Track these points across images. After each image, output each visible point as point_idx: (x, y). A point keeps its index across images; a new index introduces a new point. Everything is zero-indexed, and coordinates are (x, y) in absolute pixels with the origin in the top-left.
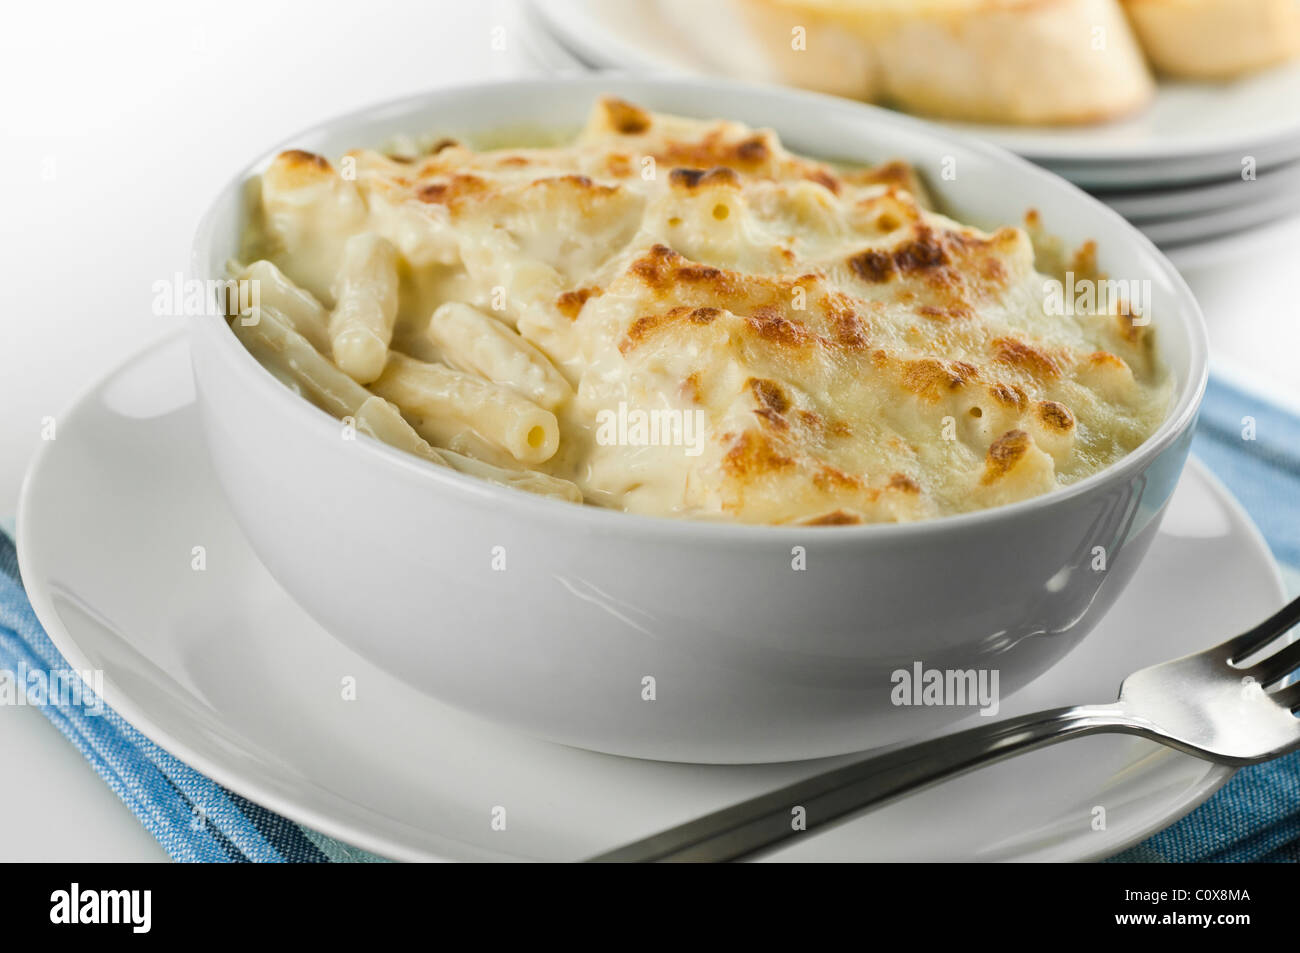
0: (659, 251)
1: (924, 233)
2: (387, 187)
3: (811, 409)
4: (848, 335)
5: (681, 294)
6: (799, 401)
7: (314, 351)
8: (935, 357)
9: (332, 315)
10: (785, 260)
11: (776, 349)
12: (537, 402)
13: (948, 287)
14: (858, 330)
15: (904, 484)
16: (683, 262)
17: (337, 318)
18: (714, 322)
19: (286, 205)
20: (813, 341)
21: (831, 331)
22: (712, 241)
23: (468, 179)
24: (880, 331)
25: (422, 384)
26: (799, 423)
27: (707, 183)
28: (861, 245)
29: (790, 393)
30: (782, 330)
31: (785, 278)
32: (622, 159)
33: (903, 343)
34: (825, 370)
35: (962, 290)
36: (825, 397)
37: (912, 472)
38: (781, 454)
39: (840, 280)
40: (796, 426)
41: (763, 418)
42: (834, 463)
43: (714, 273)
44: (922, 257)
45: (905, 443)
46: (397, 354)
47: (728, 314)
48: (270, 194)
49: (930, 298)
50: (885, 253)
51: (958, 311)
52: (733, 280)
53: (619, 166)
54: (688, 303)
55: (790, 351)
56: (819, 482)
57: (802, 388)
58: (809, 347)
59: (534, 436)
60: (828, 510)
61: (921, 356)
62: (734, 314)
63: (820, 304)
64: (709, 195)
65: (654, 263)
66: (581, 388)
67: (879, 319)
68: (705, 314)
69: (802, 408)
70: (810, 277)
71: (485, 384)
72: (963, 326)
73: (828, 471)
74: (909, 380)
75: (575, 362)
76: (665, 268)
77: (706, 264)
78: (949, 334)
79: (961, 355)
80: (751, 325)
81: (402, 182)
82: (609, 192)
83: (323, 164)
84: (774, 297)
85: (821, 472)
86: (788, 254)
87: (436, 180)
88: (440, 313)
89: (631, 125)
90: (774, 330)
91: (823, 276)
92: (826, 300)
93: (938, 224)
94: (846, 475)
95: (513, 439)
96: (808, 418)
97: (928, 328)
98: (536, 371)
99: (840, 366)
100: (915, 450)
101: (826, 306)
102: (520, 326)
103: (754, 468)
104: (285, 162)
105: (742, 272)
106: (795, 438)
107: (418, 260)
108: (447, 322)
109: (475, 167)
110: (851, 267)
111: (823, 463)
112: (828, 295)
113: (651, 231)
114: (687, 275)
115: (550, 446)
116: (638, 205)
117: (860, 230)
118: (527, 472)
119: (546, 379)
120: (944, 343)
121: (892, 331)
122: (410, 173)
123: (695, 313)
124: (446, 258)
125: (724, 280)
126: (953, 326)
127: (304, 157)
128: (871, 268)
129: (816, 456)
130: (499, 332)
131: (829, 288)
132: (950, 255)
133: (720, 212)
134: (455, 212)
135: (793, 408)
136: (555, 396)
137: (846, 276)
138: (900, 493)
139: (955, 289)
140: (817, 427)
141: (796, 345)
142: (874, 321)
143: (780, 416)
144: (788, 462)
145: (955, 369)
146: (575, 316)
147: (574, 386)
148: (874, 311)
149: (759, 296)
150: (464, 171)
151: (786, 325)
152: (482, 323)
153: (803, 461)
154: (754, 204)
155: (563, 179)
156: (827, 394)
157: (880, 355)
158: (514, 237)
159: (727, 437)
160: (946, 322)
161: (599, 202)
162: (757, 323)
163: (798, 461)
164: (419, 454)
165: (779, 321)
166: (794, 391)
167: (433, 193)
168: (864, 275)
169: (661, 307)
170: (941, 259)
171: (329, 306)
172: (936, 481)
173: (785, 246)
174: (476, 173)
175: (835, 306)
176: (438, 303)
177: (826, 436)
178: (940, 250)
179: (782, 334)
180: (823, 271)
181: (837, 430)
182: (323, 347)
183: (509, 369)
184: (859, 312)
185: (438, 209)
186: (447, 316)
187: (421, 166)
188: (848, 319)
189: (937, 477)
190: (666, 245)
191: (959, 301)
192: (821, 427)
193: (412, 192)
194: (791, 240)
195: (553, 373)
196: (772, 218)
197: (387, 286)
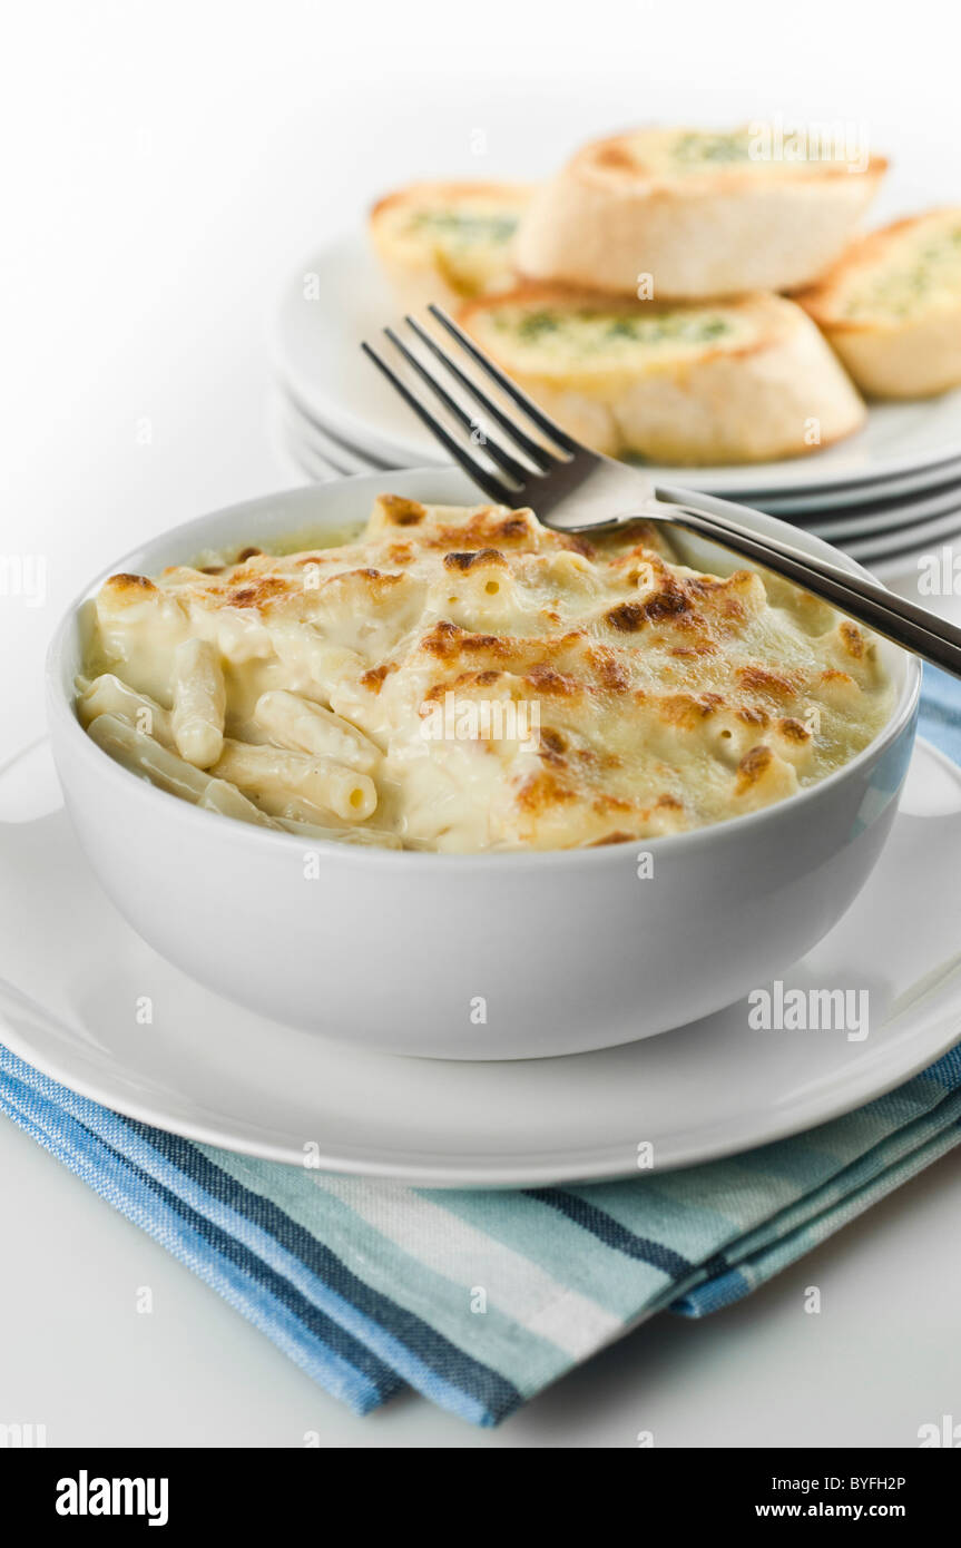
0: (443, 627)
1: (669, 585)
2: (204, 598)
3: (586, 747)
4: (612, 681)
5: (466, 661)
6: (574, 742)
7: (159, 746)
8: (687, 691)
9: (171, 713)
10: (551, 621)
11: (552, 701)
12: (355, 769)
13: (693, 629)
14: (619, 676)
15: (669, 803)
16: (465, 634)
17: (176, 715)
18: (496, 684)
19: (120, 625)
20: (581, 689)
21: (596, 679)
22: (487, 613)
23: (273, 582)
24: (638, 673)
25: (254, 764)
26: (576, 760)
27: (477, 564)
28: (616, 601)
29: (566, 736)
30: (555, 683)
31: (553, 638)
32: (403, 548)
33: (659, 682)
34: (594, 713)
35: (705, 629)
36: (597, 736)
37: (677, 792)
38: (564, 789)
39: (600, 634)
40: (574, 763)
41: (545, 760)
42: (609, 791)
43: (492, 640)
44: (668, 605)
45: (669, 767)
46: (229, 740)
47: (507, 675)
48: (104, 616)
49: (679, 640)
50: (637, 606)
51: (705, 649)
52: (509, 644)
53: (399, 554)
54: (473, 669)
55: (563, 700)
56: (598, 809)
57: (576, 731)
58: (579, 695)
59: (355, 798)
60: (609, 831)
61: (675, 691)
62: (513, 673)
63: (585, 657)
64: (480, 574)
65: (440, 638)
66: (390, 752)
67: (636, 663)
68: (488, 677)
69: (578, 748)
70: (574, 635)
71: (308, 757)
72: (709, 661)
73: (605, 798)
74: (667, 714)
75: (381, 729)
76: (450, 641)
77: (484, 633)
78: (698, 670)
79: (710, 686)
80: (528, 682)
81: (215, 591)
82: (395, 579)
83: (147, 584)
84: (545, 654)
85: (599, 799)
86: (553, 616)
87: (244, 586)
88: (263, 700)
89: (407, 516)
90: (548, 685)
91: (585, 633)
92: (589, 653)
93: (682, 574)
94: (621, 800)
95: (338, 802)
96: (585, 756)
97: (680, 667)
98: (351, 742)
99: (606, 709)
100: (677, 771)
101: (590, 658)
102: (333, 705)
103: (543, 802)
104: (114, 586)
105: (516, 637)
106: (575, 774)
107: (237, 658)
108: (271, 709)
109: (276, 571)
110: (609, 621)
111: (601, 792)
112: (590, 649)
113: (434, 609)
114: (471, 645)
115: (369, 804)
116: (422, 588)
117: (613, 587)
118: (353, 829)
119: (360, 747)
120: (695, 677)
121: (649, 673)
122: (220, 581)
123: (479, 677)
124: (262, 653)
125: (501, 645)
126: (702, 662)
127: (128, 580)
128: (626, 620)
129: (593, 786)
130: (316, 713)
131: (591, 642)
132: (693, 600)
133: (492, 587)
134: (265, 613)
135: (570, 749)
136: (368, 761)
137: (605, 630)
138: (667, 812)
139: (699, 631)
140: (592, 762)
141: (569, 694)
142: (632, 666)
143: (560, 757)
144: (570, 795)
145: (704, 699)
146: (378, 692)
147: (384, 751)
148: (632, 657)
149: (533, 656)
150: (267, 576)
151: (557, 679)
152: (299, 706)
153: (584, 792)
154: (520, 576)
155: (353, 574)
156: (598, 733)
157: (640, 695)
158: (317, 628)
159: (516, 780)
160: (694, 659)
161: (386, 590)
162: (533, 680)
163: (579, 793)
164: (260, 823)
165: (551, 676)
166: (569, 733)
167: (244, 598)
168: (620, 627)
169: (450, 675)
170: (685, 605)
171: (166, 706)
172: (697, 797)
173: (549, 609)
174: (277, 577)
175: (598, 657)
176: (259, 694)
177: (601, 768)
178: (683, 598)
179: (554, 687)
180: (585, 628)
181: (610, 763)
182: (167, 743)
183: (327, 742)
184: (618, 659)
185: (250, 613)
186: (268, 704)
187: (229, 575)
188: (610, 667)
189: (698, 793)
190: (449, 621)
191: (703, 640)
192: (596, 762)
193: (224, 599)
194: (555, 603)
195: (365, 742)
196: (537, 586)
197: (212, 683)
